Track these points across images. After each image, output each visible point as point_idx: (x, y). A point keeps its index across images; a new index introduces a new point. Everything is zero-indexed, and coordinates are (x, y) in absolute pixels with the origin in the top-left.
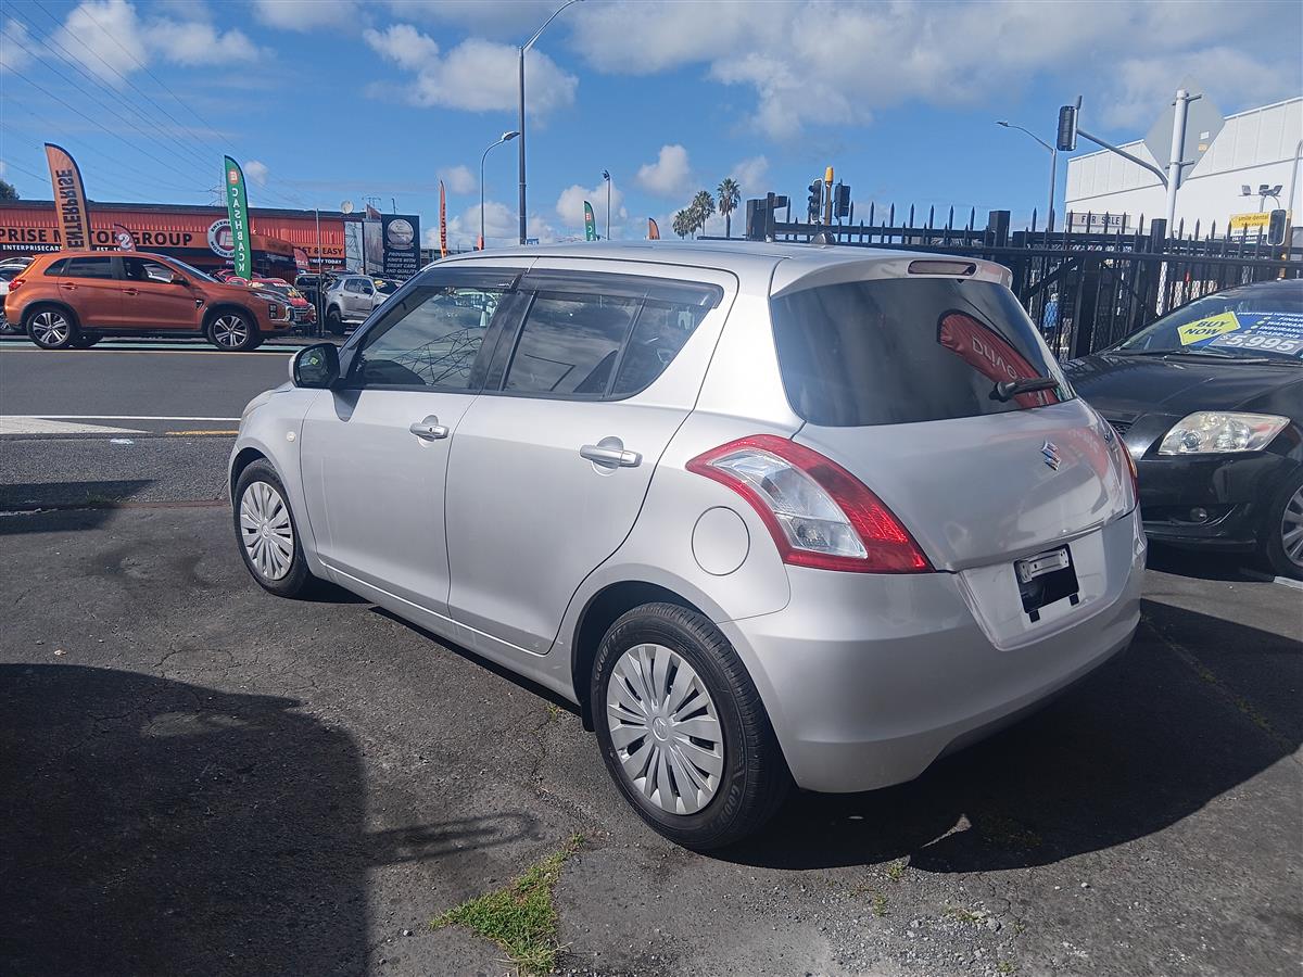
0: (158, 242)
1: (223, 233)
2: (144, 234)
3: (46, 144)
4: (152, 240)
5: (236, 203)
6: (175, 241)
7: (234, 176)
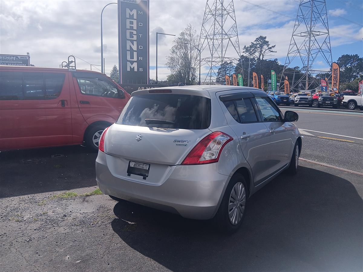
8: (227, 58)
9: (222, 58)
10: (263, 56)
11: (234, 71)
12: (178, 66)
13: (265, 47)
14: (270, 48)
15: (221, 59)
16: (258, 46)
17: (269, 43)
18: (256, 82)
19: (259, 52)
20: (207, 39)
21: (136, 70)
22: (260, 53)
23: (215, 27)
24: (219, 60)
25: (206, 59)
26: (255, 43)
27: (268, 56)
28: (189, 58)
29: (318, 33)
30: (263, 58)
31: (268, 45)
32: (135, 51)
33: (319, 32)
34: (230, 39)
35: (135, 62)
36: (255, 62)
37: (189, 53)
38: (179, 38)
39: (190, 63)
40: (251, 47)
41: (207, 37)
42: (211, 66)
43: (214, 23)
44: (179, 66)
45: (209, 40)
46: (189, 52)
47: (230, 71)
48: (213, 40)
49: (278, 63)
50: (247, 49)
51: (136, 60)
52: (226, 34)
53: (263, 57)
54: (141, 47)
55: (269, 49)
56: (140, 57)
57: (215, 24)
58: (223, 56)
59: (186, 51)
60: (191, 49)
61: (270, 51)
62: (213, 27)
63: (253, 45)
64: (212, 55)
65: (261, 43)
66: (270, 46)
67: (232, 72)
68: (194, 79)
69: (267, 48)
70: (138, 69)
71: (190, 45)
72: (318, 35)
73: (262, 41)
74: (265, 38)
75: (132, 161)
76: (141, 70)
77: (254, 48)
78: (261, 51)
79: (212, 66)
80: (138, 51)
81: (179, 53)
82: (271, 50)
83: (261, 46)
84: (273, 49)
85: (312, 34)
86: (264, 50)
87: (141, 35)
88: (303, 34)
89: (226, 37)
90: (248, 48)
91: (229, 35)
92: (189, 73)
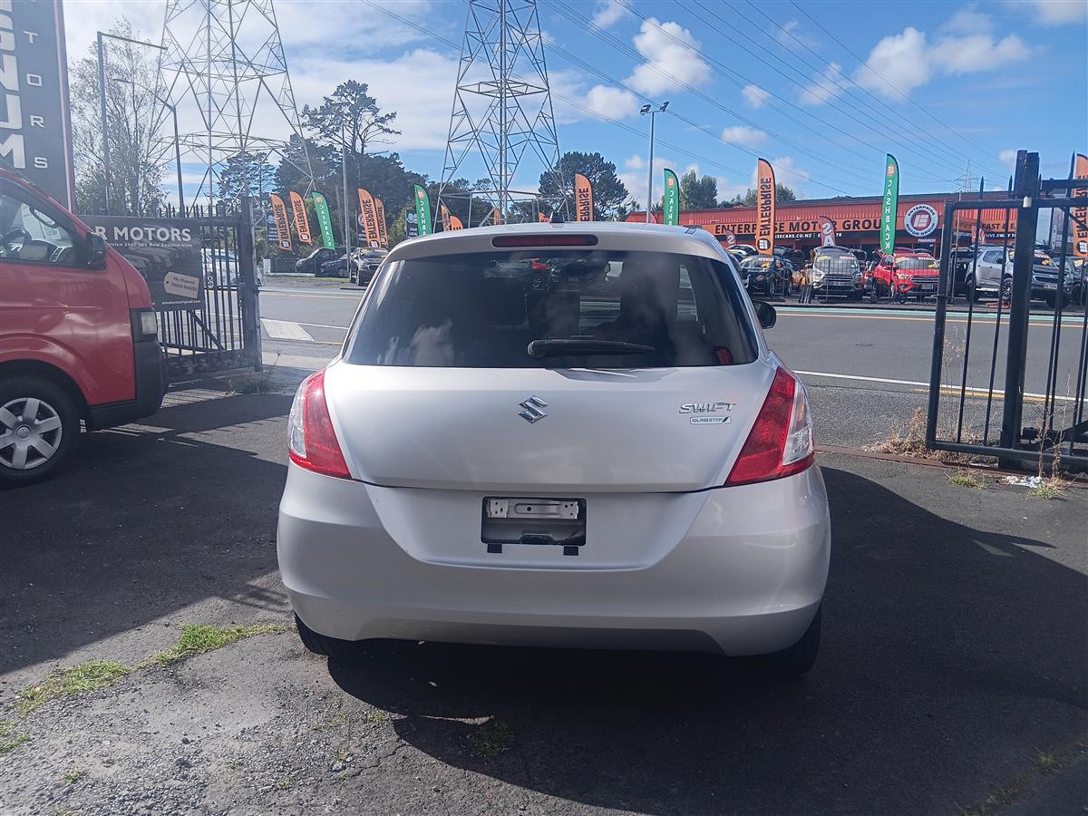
0: (864, 227)
1: (918, 217)
2: (854, 221)
3: (760, 159)
4: (860, 226)
5: (889, 192)
6: (878, 225)
7: (891, 170)
8: (260, 139)
9: (241, 139)
10: (363, 141)
11: (274, 182)
12: (91, 155)
13: (367, 116)
14: (383, 120)
15: (239, 140)
16: (346, 110)
17: (377, 105)
18: (370, 220)
19: (350, 130)
20: (187, 73)
21: (19, 162)
22: (354, 132)
23: (212, 37)
24: (232, 143)
25: (189, 139)
26: (336, 99)
27: (378, 144)
28: (132, 130)
29: (523, 89)
30: (363, 149)
31: (375, 111)
32: (12, 92)
33: (525, 84)
34: (262, 81)
35: (16, 132)
36: (335, 160)
37: (128, 113)
38: (87, 61)
39: (136, 147)
40: (325, 110)
41: (186, 65)
42: (208, 162)
43: (206, 23)
44: (94, 158)
45: (192, 77)
46: (129, 110)
47: (260, 181)
48: (206, 79)
49: (401, 166)
50: (314, 118)
51: (18, 125)
52: (250, 64)
53: (363, 146)
54: (35, 80)
55: (379, 124)
56: (32, 117)
57: (209, 26)
58: (244, 132)
59: (119, 108)
60: (138, 102)
61: (381, 127)
62: (203, 34)
63: (328, 107)
64: (209, 129)
65: (353, 102)
66: (381, 114)
67: (270, 188)
68: (156, 202)
69: (373, 119)
70: (29, 161)
71: (129, 86)
72: (523, 94)
73: (357, 97)
74: (365, 87)
75: (498, 498)
76: (41, 162)
77: (333, 116)
78: (356, 127)
79: (213, 162)
80: (24, 92)
81: (93, 112)
82: (385, 127)
83: (356, 113)
84: (390, 125)
85: (510, 88)
86: (365, 125)
87: (31, 34)
88: (484, 88)
89: (250, 72)
90: (315, 112)
91: (258, 68)
92: (134, 182)
